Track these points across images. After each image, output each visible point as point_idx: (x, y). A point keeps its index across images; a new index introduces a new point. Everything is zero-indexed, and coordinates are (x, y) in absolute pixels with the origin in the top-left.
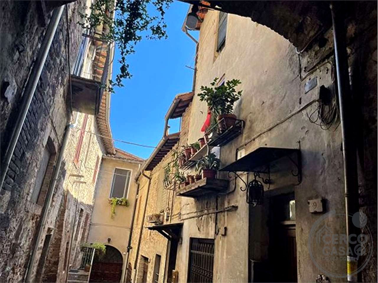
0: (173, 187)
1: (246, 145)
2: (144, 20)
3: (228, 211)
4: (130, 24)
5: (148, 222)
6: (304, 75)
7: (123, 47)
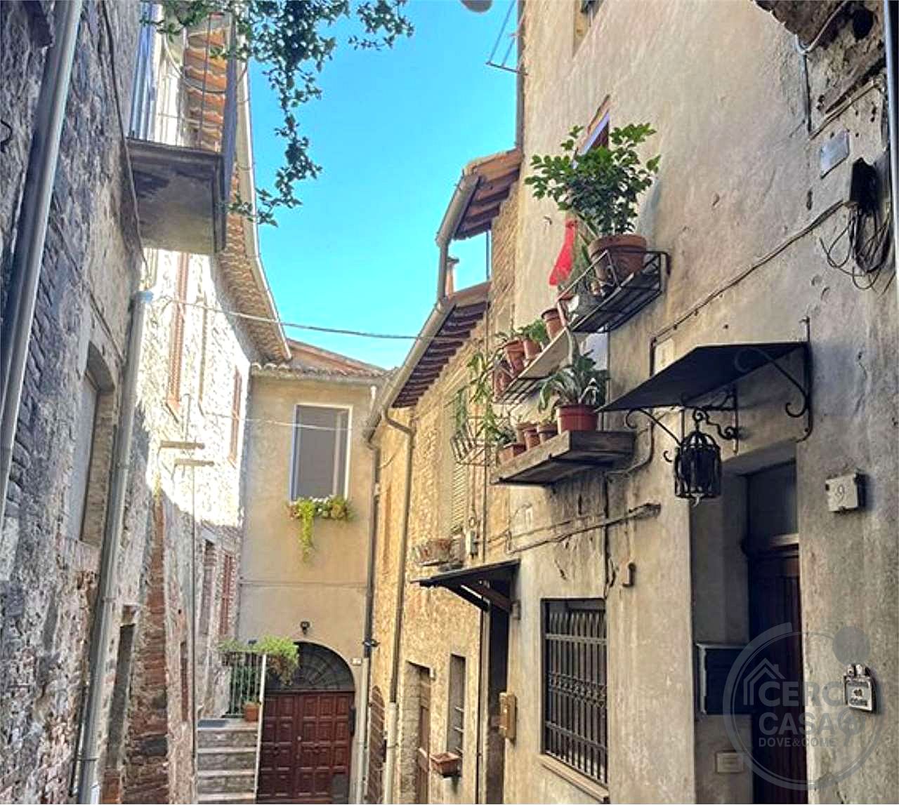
0: (482, 457)
1: (675, 327)
5: (417, 563)
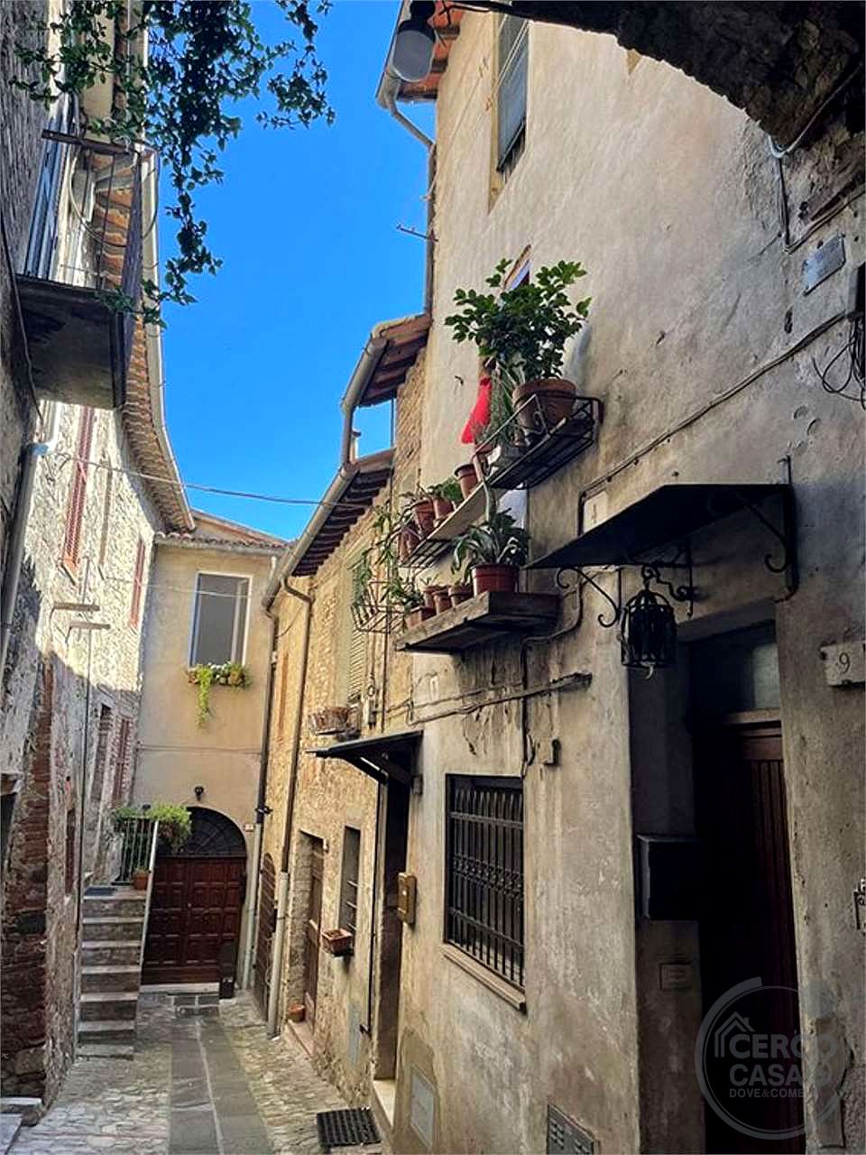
0: (384, 623)
1: (609, 479)
2: (245, 60)
3: (560, 690)
4: (197, 74)
6: (798, 229)
7: (180, 157)
